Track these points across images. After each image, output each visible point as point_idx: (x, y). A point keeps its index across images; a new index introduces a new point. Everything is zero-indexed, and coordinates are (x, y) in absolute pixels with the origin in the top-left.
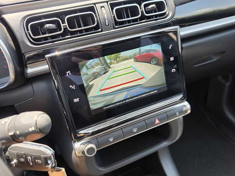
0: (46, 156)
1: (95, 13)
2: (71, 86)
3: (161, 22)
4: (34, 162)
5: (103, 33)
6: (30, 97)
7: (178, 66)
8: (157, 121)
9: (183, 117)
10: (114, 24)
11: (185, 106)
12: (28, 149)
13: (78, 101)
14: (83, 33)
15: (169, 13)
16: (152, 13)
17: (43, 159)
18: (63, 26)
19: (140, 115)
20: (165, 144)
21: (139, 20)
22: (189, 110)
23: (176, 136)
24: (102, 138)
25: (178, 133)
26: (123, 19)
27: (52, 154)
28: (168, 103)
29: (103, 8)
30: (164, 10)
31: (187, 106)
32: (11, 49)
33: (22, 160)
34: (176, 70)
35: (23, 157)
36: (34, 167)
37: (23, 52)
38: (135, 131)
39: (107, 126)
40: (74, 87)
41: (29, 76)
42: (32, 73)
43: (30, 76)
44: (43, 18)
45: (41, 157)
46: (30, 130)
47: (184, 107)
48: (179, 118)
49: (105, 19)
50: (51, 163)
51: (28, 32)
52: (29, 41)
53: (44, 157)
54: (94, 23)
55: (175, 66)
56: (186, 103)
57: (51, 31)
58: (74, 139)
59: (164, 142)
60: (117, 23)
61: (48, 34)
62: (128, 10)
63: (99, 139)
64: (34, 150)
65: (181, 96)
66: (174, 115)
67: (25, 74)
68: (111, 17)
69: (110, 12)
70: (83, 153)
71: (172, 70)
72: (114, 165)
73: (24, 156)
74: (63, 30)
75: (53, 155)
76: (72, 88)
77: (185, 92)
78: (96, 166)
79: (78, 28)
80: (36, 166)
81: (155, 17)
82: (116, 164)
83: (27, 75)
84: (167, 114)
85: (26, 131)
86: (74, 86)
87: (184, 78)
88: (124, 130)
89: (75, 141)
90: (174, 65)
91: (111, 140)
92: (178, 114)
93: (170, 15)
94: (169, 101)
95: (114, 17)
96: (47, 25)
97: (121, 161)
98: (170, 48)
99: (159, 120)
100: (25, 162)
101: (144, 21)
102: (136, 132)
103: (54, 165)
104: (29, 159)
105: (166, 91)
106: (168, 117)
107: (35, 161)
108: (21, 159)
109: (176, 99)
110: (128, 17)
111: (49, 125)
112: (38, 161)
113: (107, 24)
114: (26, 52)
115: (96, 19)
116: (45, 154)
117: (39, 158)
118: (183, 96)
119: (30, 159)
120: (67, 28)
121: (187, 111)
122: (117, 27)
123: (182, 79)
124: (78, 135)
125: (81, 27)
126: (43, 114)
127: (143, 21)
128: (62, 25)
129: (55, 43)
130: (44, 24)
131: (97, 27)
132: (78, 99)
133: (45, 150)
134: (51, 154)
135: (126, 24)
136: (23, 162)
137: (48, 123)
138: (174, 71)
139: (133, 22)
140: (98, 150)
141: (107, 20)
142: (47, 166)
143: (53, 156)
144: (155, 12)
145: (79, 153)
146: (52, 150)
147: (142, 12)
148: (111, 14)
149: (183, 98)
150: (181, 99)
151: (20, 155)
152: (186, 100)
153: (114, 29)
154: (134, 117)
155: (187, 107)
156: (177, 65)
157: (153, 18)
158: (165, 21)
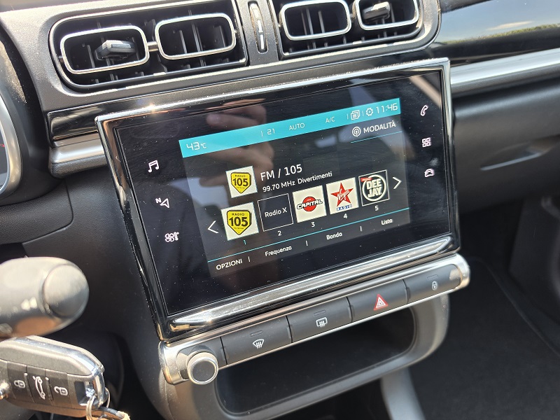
0: (81, 379)
1: (233, 18)
2: (158, 200)
3: (403, 48)
4: (49, 391)
5: (250, 68)
6: (63, 225)
7: (441, 162)
8: (381, 303)
9: (450, 295)
10: (281, 48)
11: (455, 266)
12: (36, 356)
13: (177, 239)
14: (200, 66)
15: (423, 26)
16: (380, 23)
17: (72, 386)
18: (150, 47)
19: (337, 283)
20: (400, 362)
21: (345, 40)
22: (464, 278)
23: (430, 344)
24: (235, 338)
25: (434, 335)
26: (304, 34)
27: (98, 373)
28: (412, 256)
29: (253, 6)
30: (411, 18)
31: (459, 267)
32: (12, 99)
33: (21, 384)
34: (435, 172)
35: (22, 378)
36: (50, 405)
37: (44, 107)
38: (322, 324)
39: (250, 307)
40: (166, 203)
41: (58, 170)
42: (67, 165)
43: (60, 172)
44: (99, 24)
45: (68, 379)
46: (26, 306)
47: (455, 269)
48: (439, 298)
49: (256, 34)
50: (94, 397)
51: (60, 57)
52: (60, 82)
53: (74, 380)
54: (228, 43)
55: (435, 162)
56: (458, 260)
57: (118, 57)
58: (162, 338)
59: (397, 358)
60: (287, 45)
61: (111, 64)
62: (320, 13)
63: (226, 342)
64: (52, 360)
65: (446, 240)
66: (427, 289)
67: (50, 166)
68: (275, 28)
69: (272, 16)
70: (184, 374)
71: (426, 173)
72: (266, 408)
73: (26, 374)
74: (147, 56)
75: (100, 376)
76: (161, 205)
77: (456, 231)
78: (220, 408)
79: (188, 52)
80: (53, 403)
81: (388, 35)
82: (272, 406)
83: (53, 169)
84: (408, 286)
85: (15, 310)
86: (167, 199)
87: (455, 193)
88: (292, 321)
89: (166, 343)
90: (432, 159)
91: (259, 345)
92: (435, 286)
93: (428, 30)
94: (414, 253)
95: (282, 29)
96: (109, 44)
97: (283, 399)
98: (423, 113)
99: (386, 300)
100: (28, 390)
101: (359, 42)
102: (323, 328)
103: (101, 402)
104: (38, 384)
105: (408, 225)
106: (410, 294)
107: (52, 389)
108: (18, 381)
109: (433, 247)
110: (317, 30)
111: (79, 296)
112: (60, 389)
113: (263, 47)
114: (51, 109)
115: (233, 32)
116: (78, 372)
117: (64, 382)
118: (452, 242)
119: (41, 383)
120: (158, 52)
121: (459, 281)
122: (287, 54)
123: (450, 196)
124: (173, 329)
125: (197, 51)
126: (65, 265)
127: (355, 43)
128: (147, 45)
129: (127, 88)
130: (102, 39)
131: (236, 54)
132: (176, 234)
133: (79, 362)
134: (93, 373)
135: (312, 48)
136: (23, 389)
137: (76, 291)
138: (430, 173)
139: (329, 45)
140: (221, 368)
141: (262, 36)
142: (82, 405)
143: (101, 379)
144: (388, 21)
145: (172, 374)
146: (98, 362)
147: (355, 21)
148: (273, 21)
149: (451, 246)
150: (446, 247)
151: (15, 371)
152: (459, 253)
153: (280, 60)
154: (320, 289)
155: (459, 270)
156: (439, 160)
157: (382, 36)
158: (412, 47)
